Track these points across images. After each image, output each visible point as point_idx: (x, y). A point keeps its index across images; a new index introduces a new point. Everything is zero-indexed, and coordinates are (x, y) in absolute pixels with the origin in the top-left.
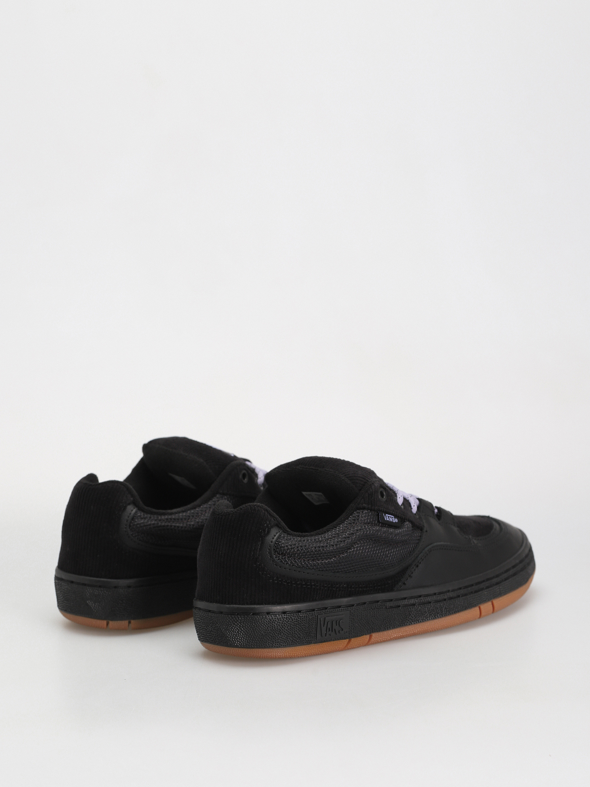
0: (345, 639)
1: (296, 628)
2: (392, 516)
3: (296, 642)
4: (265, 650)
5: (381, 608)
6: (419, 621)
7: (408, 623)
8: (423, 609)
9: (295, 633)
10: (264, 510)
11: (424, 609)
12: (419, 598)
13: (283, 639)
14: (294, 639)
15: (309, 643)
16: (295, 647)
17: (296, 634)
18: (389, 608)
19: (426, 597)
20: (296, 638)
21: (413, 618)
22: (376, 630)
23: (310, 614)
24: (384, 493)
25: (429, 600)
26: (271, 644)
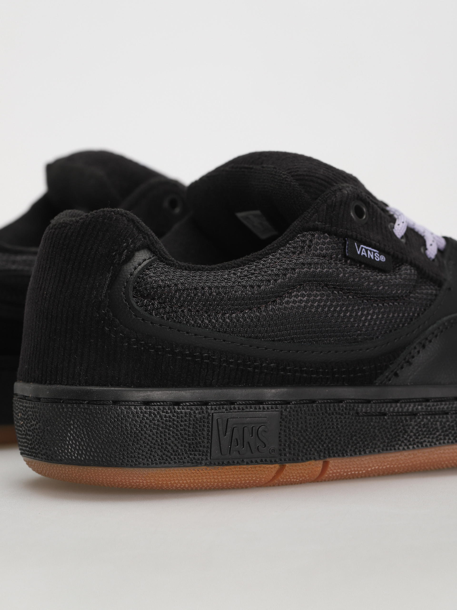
0: (271, 463)
1: (169, 434)
2: (375, 251)
3: (169, 460)
4: (109, 469)
5: (345, 414)
6: (424, 445)
7: (401, 445)
8: (432, 424)
9: (166, 443)
10: (128, 221)
11: (434, 423)
12: (424, 404)
13: (143, 451)
14: (164, 454)
15: (195, 464)
16: (168, 469)
17: (170, 445)
18: (363, 416)
19: (439, 403)
20: (168, 452)
21: (411, 437)
22: (337, 453)
23: (197, 409)
24: (365, 210)
25: (443, 408)
26: (120, 459)
